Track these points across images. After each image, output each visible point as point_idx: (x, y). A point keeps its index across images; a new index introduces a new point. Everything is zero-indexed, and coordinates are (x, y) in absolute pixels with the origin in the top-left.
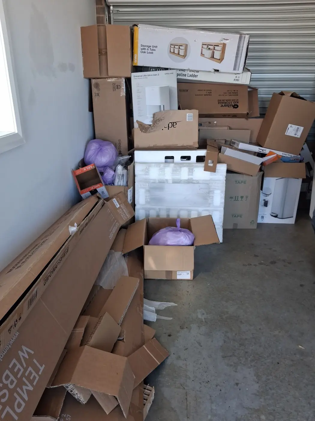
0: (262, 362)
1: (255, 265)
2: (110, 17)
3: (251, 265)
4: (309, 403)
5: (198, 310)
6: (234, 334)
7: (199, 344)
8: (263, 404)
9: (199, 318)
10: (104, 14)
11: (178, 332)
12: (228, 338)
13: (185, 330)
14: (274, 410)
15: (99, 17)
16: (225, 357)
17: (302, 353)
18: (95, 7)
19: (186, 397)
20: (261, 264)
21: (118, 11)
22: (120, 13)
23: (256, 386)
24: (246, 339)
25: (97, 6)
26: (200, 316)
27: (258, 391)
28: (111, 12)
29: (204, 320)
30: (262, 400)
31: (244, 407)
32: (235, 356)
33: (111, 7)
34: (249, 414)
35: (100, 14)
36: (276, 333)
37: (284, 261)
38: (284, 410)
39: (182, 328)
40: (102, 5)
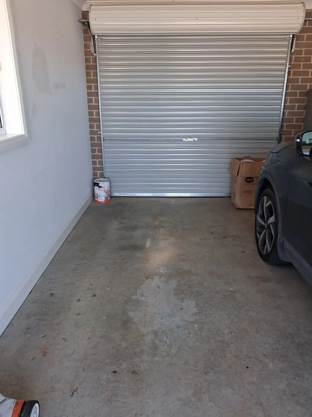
0: (202, 296)
1: (210, 239)
2: (95, 43)
3: (207, 239)
4: (229, 318)
5: (161, 268)
6: (185, 281)
7: (159, 287)
8: (198, 319)
9: (161, 273)
10: (90, 41)
11: (144, 281)
12: (180, 284)
13: (150, 279)
14: (204, 322)
15: (87, 44)
16: (176, 294)
17: (232, 292)
18: (82, 36)
19: (144, 316)
20: (215, 238)
21: (101, 39)
22: (103, 40)
23: (195, 310)
24: (193, 284)
25: (84, 35)
26: (161, 271)
27: (196, 312)
28: (96, 40)
29: (164, 274)
30: (198, 317)
31: (184, 320)
32: (184, 294)
33: (96, 37)
34: (186, 324)
35: (86, 42)
36: (216, 280)
37: (234, 236)
38: (211, 321)
39: (147, 278)
40: (88, 34)
